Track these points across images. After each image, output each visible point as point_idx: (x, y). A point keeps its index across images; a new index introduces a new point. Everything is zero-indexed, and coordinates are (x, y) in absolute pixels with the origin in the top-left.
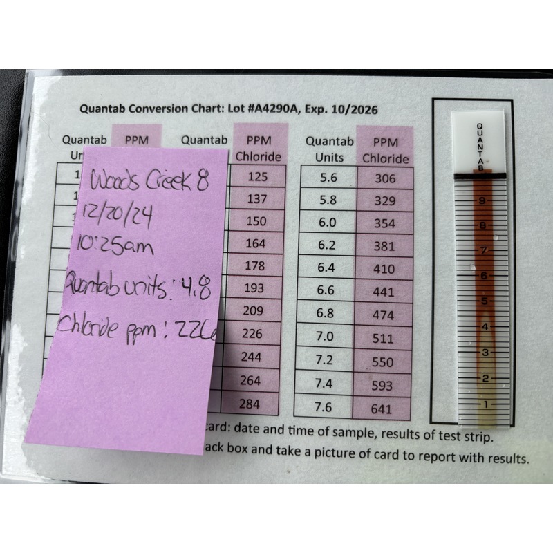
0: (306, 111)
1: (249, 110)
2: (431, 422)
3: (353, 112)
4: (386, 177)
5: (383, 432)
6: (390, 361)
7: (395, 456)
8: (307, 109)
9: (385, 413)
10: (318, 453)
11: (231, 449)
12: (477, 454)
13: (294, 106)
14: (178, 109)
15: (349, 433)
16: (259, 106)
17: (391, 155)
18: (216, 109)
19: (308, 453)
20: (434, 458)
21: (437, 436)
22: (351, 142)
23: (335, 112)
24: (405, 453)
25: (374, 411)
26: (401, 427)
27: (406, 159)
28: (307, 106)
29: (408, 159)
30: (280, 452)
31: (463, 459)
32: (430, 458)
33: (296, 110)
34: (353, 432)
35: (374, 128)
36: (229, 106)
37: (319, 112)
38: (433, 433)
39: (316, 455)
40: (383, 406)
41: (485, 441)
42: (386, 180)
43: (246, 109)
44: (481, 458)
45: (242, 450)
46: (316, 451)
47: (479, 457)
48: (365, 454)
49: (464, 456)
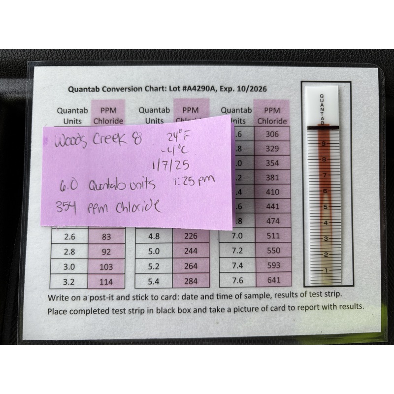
0: (221, 90)
1: (183, 89)
2: (305, 287)
3: (251, 90)
4: (272, 133)
5: (275, 294)
6: (278, 250)
7: (283, 309)
8: (221, 89)
9: (276, 282)
10: (236, 310)
11: (180, 311)
12: (332, 305)
13: (213, 87)
14: (136, 89)
15: (254, 296)
16: (189, 87)
17: (275, 119)
18: (161, 89)
19: (230, 310)
20: (307, 308)
21: (308, 294)
22: (250, 111)
23: (239, 90)
24: (289, 306)
25: (270, 281)
26: (286, 290)
27: (285, 121)
28: (221, 87)
29: (286, 121)
30: (212, 311)
31: (324, 308)
32: (304, 309)
33: (214, 89)
34: (257, 296)
35: (265, 101)
36: (170, 87)
37: (229, 91)
38: (306, 293)
39: (234, 311)
40: (275, 278)
41: (337, 296)
42: (272, 135)
43: (181, 89)
44: (335, 307)
45: (187, 311)
46: (234, 309)
47: (334, 306)
48: (265, 309)
49: (325, 306)
